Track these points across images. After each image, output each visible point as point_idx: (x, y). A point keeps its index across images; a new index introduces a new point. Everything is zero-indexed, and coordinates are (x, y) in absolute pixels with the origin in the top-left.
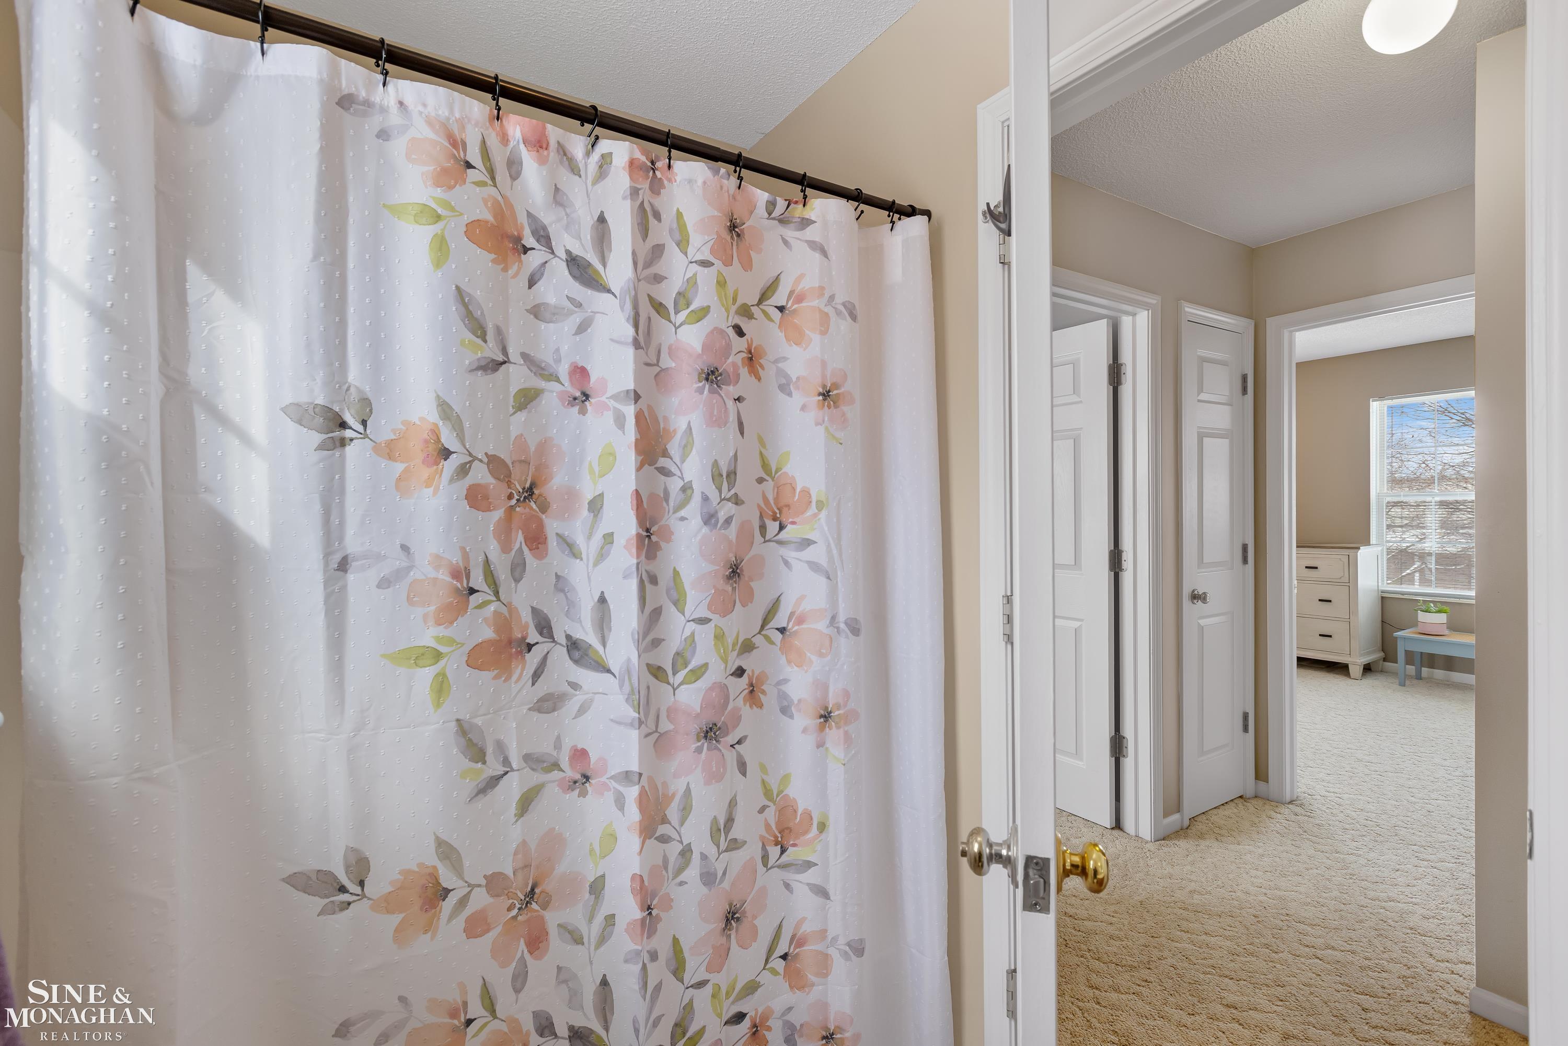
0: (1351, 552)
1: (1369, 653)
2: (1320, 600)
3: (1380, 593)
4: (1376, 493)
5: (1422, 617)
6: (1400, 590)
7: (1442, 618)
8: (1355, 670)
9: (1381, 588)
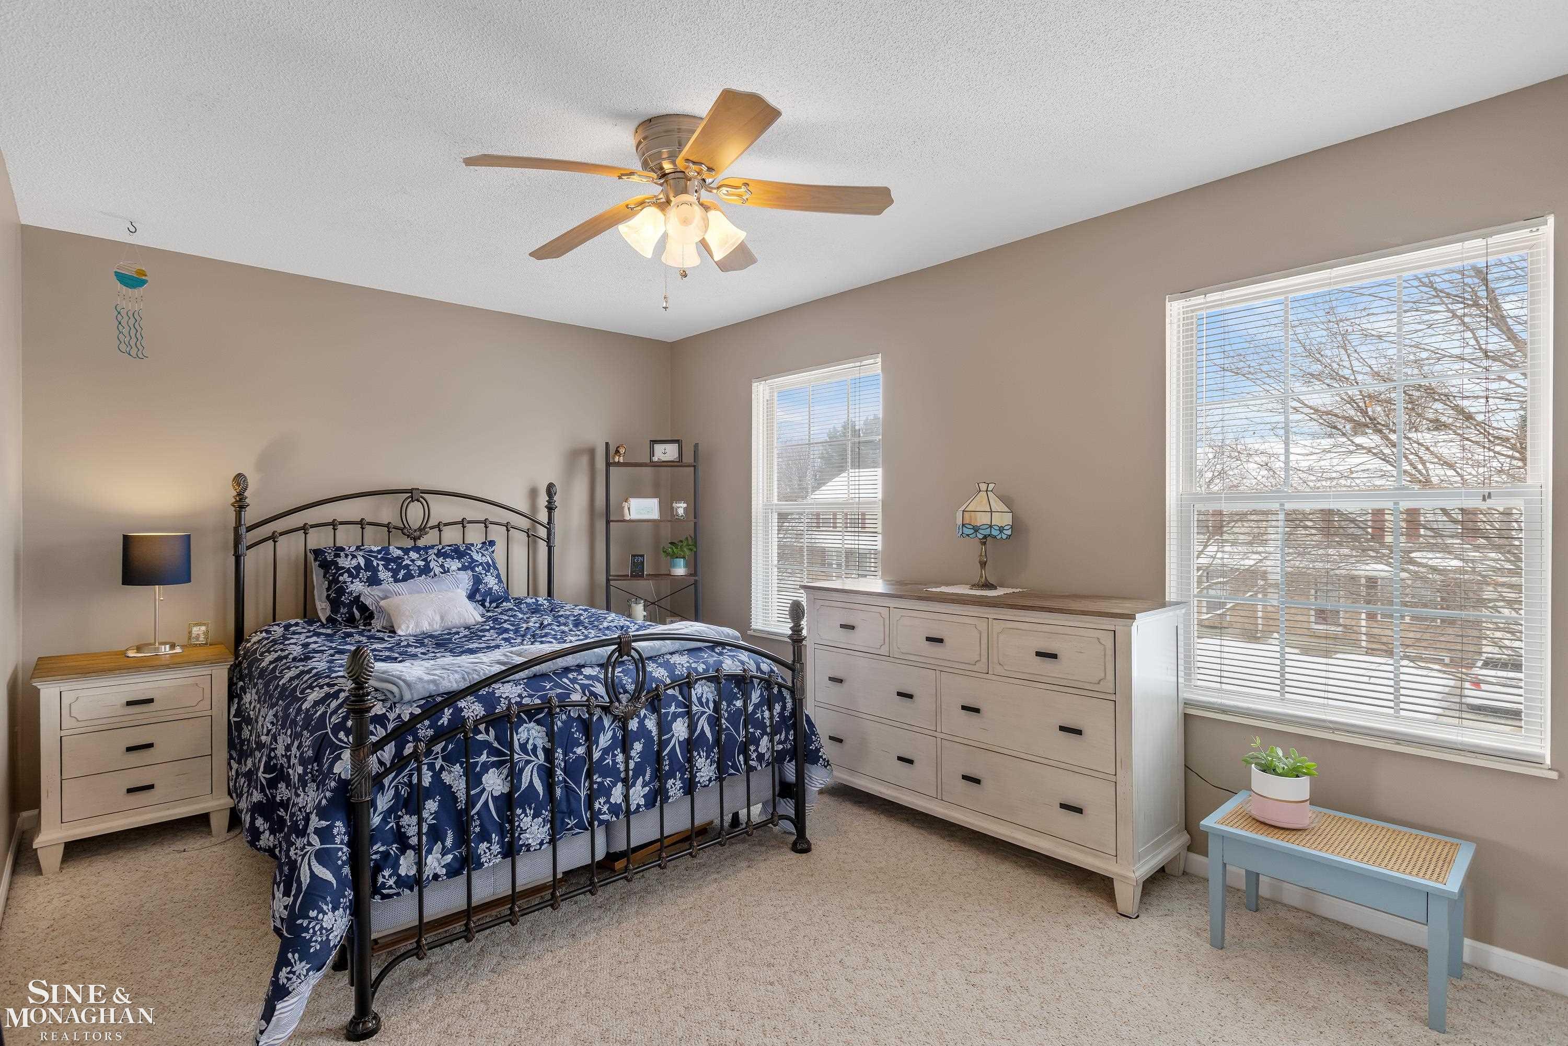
0: (1118, 624)
1: (1157, 845)
2: (1062, 729)
3: (1181, 706)
4: (1177, 493)
5: (1259, 780)
6: (1219, 701)
7: (1300, 788)
8: (1127, 894)
9: (1186, 695)
